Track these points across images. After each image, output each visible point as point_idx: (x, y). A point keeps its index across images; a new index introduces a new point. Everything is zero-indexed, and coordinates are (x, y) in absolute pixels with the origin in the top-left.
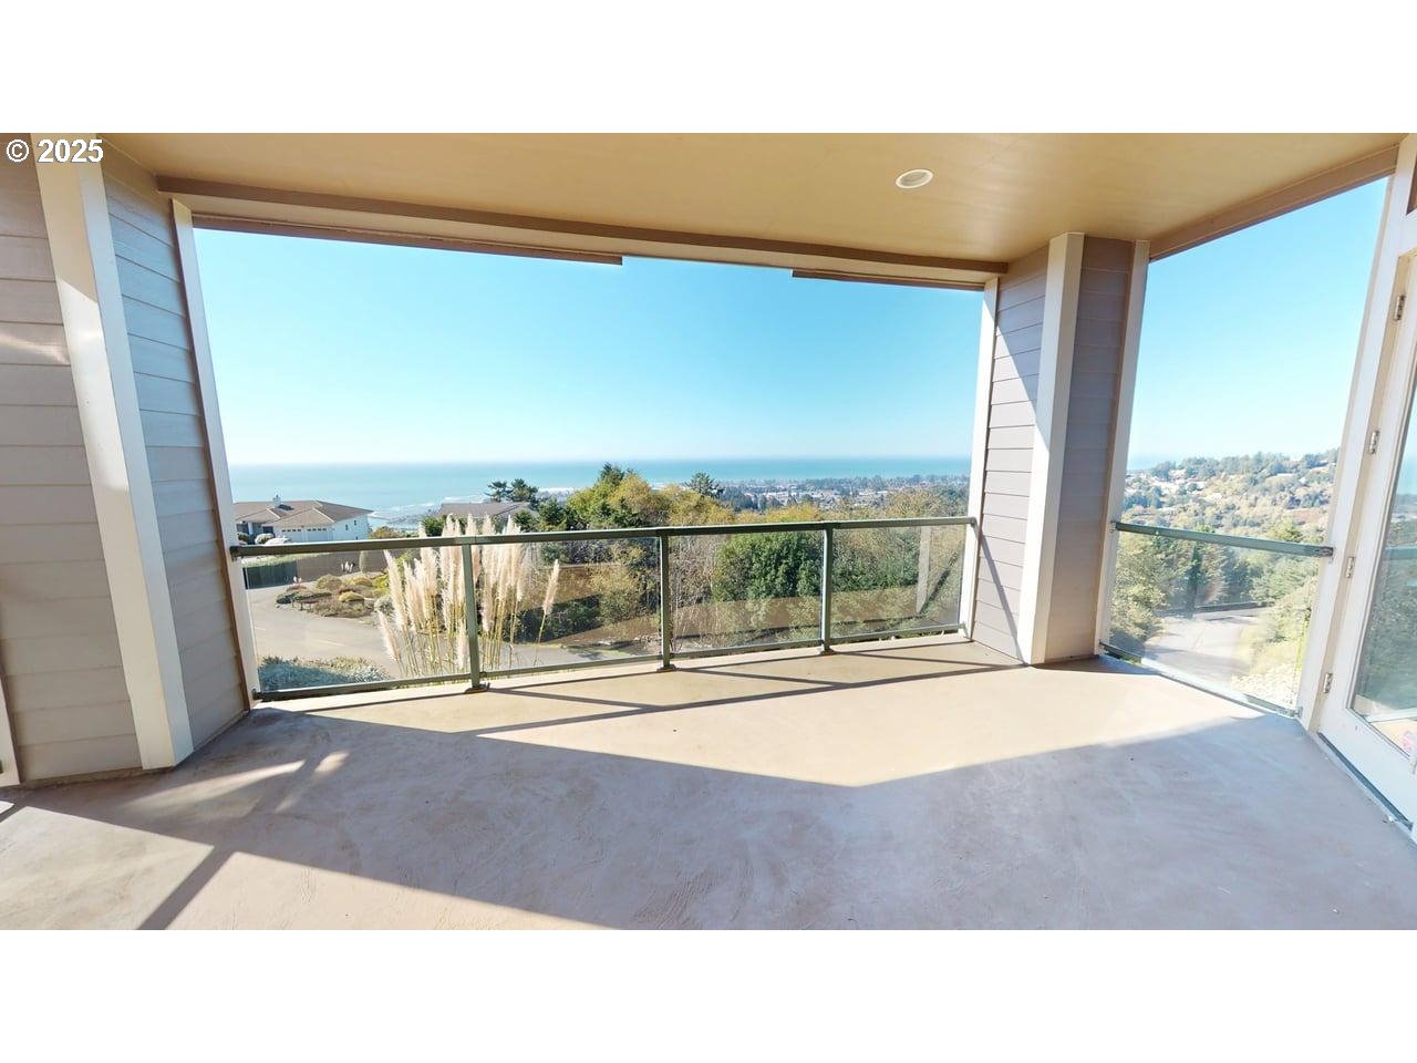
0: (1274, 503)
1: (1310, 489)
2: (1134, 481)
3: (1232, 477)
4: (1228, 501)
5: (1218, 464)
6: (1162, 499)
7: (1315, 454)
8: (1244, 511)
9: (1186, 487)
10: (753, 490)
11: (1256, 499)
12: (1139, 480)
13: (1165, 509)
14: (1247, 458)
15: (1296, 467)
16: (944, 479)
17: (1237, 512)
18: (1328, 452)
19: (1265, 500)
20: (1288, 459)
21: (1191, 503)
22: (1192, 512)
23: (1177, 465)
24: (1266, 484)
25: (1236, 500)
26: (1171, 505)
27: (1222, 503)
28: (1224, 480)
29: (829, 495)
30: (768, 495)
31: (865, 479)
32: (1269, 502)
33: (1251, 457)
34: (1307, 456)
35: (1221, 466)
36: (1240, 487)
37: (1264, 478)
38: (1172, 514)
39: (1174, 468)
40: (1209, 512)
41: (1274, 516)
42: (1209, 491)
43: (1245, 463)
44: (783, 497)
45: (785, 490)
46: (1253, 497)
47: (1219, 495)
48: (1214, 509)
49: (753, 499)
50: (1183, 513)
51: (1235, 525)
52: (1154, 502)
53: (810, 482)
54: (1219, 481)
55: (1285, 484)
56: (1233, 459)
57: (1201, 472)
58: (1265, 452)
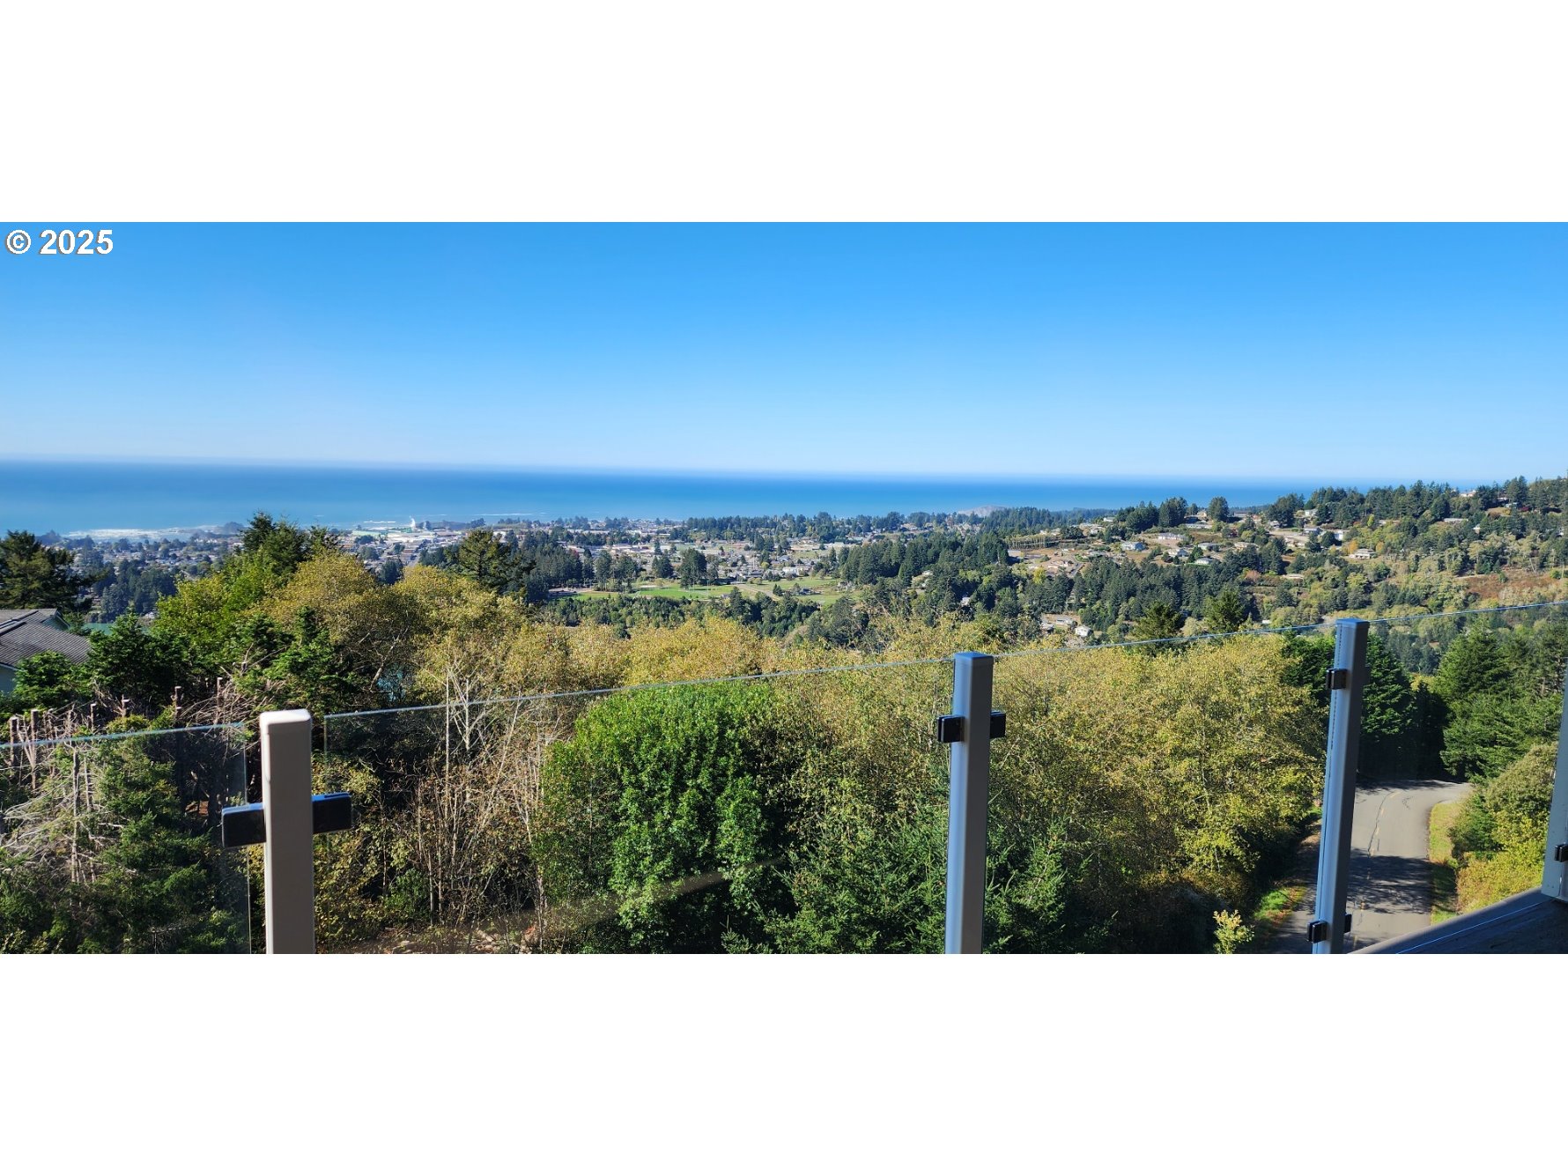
0: (1442, 568)
1: (1487, 544)
2: (1244, 528)
3: (1384, 522)
4: (1379, 561)
5: (1362, 500)
6: (1285, 558)
7: (1491, 486)
8: (1401, 580)
9: (1320, 538)
10: (583, 540)
11: (1418, 558)
12: (1251, 526)
13: (1291, 577)
14: (1402, 491)
15: (1468, 507)
16: (940, 519)
17: (1392, 581)
18: (1508, 483)
19: (1430, 562)
20: (1456, 494)
21: (1327, 566)
22: (1329, 580)
23: (1306, 502)
24: (1429, 535)
25: (1388, 561)
26: (1298, 569)
27: (1372, 565)
28: (1373, 528)
29: (736, 549)
30: (613, 550)
31: (802, 519)
32: (1434, 565)
33: (1408, 489)
34: (1482, 490)
35: (1367, 505)
36: (1392, 538)
37: (1426, 525)
38: (1300, 584)
39: (1302, 508)
40: (1354, 580)
41: (1441, 589)
42: (1352, 544)
43: (1401, 500)
44: (646, 555)
45: (648, 539)
46: (1413, 554)
47: (1365, 553)
48: (1360, 576)
49: (583, 558)
50: (1316, 584)
51: (1390, 603)
52: (1275, 565)
53: (695, 524)
54: (1365, 530)
55: (1453, 534)
56: (1384, 492)
57: (1340, 514)
58: (1426, 483)
